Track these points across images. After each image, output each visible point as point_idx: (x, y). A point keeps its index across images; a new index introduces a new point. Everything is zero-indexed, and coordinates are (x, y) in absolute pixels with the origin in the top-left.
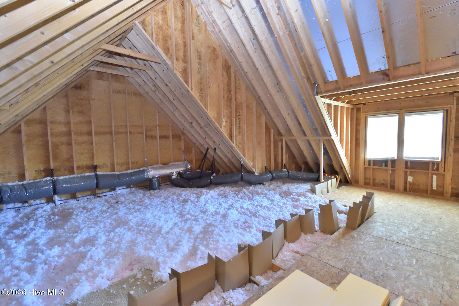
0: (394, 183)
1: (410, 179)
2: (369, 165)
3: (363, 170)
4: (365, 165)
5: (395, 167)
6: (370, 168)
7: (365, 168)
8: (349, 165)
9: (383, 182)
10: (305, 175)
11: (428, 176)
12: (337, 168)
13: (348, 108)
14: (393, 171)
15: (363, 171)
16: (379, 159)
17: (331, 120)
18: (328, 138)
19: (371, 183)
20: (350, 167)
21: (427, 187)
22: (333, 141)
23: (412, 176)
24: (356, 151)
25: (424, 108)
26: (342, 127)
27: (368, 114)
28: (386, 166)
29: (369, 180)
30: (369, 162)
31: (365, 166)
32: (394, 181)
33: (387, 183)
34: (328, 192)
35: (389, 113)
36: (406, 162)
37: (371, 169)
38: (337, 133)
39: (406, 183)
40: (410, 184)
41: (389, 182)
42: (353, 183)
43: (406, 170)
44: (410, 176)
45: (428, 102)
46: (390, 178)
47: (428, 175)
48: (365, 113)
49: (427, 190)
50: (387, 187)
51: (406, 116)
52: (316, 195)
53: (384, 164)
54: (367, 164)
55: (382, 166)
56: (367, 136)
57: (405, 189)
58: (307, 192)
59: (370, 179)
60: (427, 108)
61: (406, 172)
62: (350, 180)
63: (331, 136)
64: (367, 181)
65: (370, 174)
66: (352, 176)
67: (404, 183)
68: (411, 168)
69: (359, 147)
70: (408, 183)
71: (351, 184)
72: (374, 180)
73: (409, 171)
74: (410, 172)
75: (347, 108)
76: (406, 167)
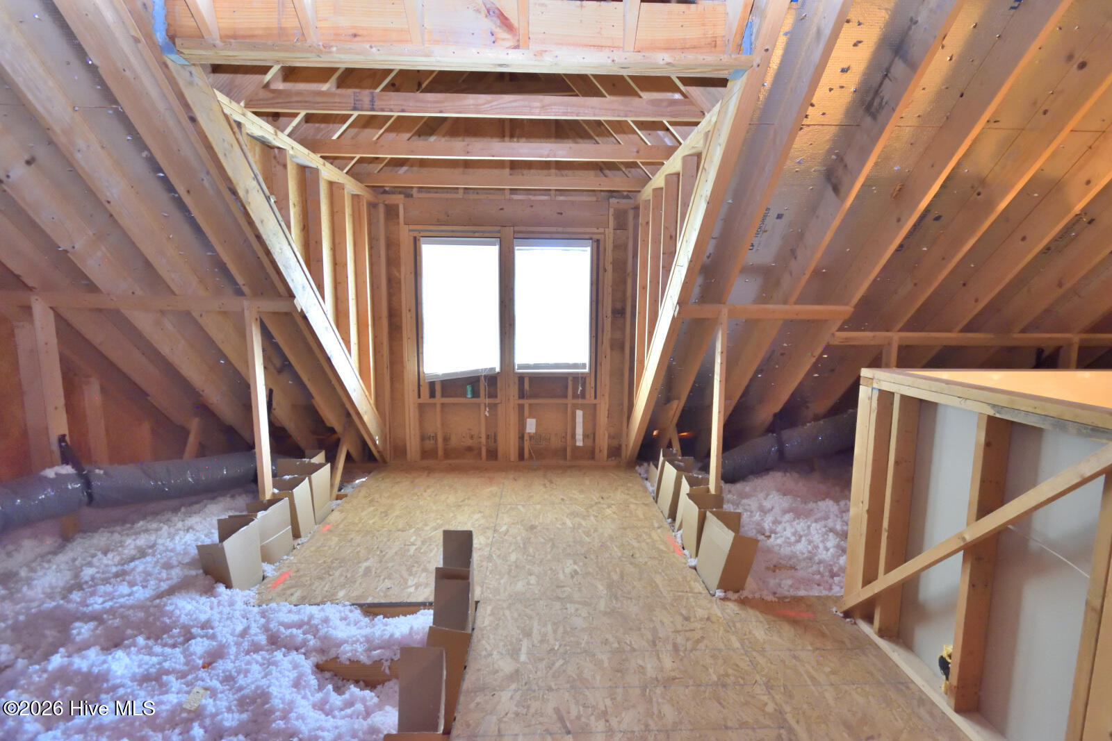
0: (495, 441)
1: (531, 426)
2: (432, 395)
3: (417, 410)
4: (419, 397)
5: (496, 397)
6: (435, 404)
7: (421, 408)
8: (372, 402)
9: (469, 442)
10: (190, 472)
11: (566, 413)
12: (331, 418)
13: (358, 195)
14: (493, 407)
15: (417, 414)
16: (457, 373)
17: (289, 227)
18: (280, 306)
19: (440, 452)
20: (377, 409)
21: (563, 440)
22: (305, 318)
23: (533, 418)
24: (392, 352)
25: (553, 229)
26: (338, 265)
27: (419, 231)
28: (476, 394)
29: (433, 442)
30: (432, 385)
31: (420, 401)
32: (495, 436)
33: (480, 443)
34: (296, 534)
35: (477, 235)
36: (521, 378)
37: (438, 408)
38: (320, 287)
39: (522, 437)
40: (531, 437)
41: (483, 440)
42: (388, 459)
43: (521, 402)
44: (529, 417)
45: (561, 214)
46: (487, 429)
47: (566, 408)
48: (412, 227)
49: (565, 450)
50: (480, 454)
51: (516, 248)
52: (229, 586)
53: (469, 388)
54: (425, 392)
55: (464, 395)
56: (421, 304)
57: (521, 456)
58: (171, 591)
59: (435, 438)
60: (560, 229)
61: (521, 407)
62: (378, 452)
63: (292, 296)
64: (429, 444)
65: (435, 424)
66: (383, 439)
67: (517, 439)
68: (531, 397)
69: (401, 339)
70: (526, 437)
71: (385, 461)
72: (446, 439)
73: (526, 402)
74: (530, 405)
75: (355, 198)
76: (522, 395)
